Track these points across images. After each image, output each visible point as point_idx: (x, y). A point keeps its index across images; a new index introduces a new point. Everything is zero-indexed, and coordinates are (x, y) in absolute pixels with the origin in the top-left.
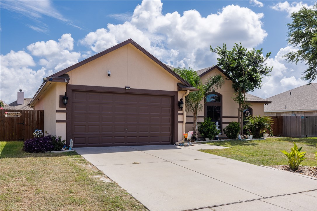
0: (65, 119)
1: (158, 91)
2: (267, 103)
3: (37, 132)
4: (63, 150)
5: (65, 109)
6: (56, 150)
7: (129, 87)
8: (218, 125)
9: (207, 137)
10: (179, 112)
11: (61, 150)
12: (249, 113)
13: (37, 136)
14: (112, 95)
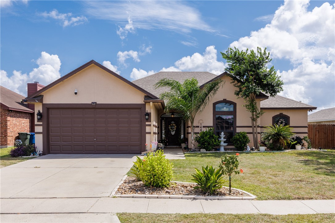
0: (41, 131)
1: (124, 104)
2: (311, 109)
3: (17, 142)
4: (32, 156)
5: (41, 123)
6: (27, 155)
7: (96, 103)
8: (224, 135)
9: (204, 148)
10: (147, 123)
11: (30, 156)
12: (284, 122)
13: (17, 144)
14: (82, 110)
